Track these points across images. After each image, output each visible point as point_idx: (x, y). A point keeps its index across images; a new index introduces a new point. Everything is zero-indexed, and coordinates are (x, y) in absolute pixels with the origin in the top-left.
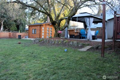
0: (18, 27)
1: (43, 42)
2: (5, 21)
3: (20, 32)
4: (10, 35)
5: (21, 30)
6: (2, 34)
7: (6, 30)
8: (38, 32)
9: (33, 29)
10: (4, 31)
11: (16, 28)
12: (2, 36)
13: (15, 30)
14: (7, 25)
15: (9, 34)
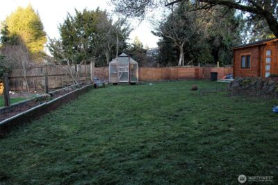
0: (215, 54)
1: (247, 86)
2: (187, 44)
3: (221, 66)
4: (197, 74)
5: (222, 60)
6: (181, 71)
7: (190, 62)
8: (253, 63)
9: (242, 56)
10: (185, 64)
11: (211, 56)
12: (182, 75)
13: (210, 63)
14: (192, 51)
15: (196, 70)
